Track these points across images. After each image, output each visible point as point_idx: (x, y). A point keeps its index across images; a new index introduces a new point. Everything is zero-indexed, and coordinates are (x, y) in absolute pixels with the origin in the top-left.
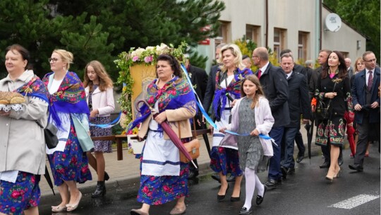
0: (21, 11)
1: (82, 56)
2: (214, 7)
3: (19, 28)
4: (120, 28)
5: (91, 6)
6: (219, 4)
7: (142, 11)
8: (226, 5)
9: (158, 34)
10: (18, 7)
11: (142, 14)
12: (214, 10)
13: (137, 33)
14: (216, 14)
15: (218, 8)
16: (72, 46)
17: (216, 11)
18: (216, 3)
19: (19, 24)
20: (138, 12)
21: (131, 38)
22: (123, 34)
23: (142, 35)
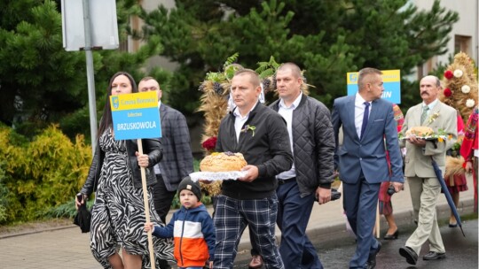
0: (263, 31)
1: (325, 80)
2: (445, 18)
3: (259, 50)
4: (360, 48)
5: (323, 23)
6: (452, 15)
7: (384, 28)
8: (460, 16)
9: (398, 53)
10: (259, 28)
11: (383, 31)
12: (446, 22)
13: (376, 52)
14: (447, 27)
15: (451, 20)
16: (316, 69)
17: (448, 23)
18: (449, 14)
19: (259, 46)
20: (379, 28)
21: (370, 58)
22: (361, 55)
23: (380, 55)
